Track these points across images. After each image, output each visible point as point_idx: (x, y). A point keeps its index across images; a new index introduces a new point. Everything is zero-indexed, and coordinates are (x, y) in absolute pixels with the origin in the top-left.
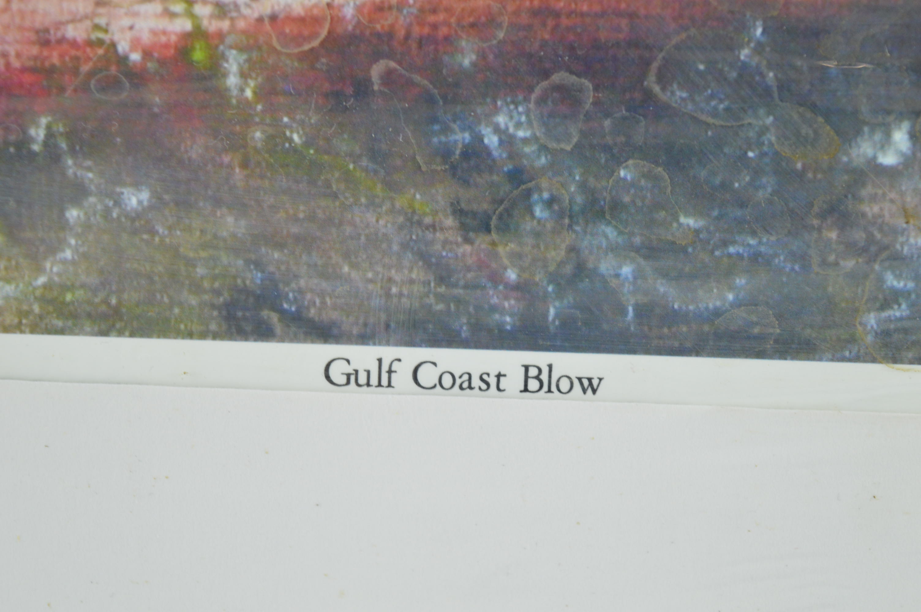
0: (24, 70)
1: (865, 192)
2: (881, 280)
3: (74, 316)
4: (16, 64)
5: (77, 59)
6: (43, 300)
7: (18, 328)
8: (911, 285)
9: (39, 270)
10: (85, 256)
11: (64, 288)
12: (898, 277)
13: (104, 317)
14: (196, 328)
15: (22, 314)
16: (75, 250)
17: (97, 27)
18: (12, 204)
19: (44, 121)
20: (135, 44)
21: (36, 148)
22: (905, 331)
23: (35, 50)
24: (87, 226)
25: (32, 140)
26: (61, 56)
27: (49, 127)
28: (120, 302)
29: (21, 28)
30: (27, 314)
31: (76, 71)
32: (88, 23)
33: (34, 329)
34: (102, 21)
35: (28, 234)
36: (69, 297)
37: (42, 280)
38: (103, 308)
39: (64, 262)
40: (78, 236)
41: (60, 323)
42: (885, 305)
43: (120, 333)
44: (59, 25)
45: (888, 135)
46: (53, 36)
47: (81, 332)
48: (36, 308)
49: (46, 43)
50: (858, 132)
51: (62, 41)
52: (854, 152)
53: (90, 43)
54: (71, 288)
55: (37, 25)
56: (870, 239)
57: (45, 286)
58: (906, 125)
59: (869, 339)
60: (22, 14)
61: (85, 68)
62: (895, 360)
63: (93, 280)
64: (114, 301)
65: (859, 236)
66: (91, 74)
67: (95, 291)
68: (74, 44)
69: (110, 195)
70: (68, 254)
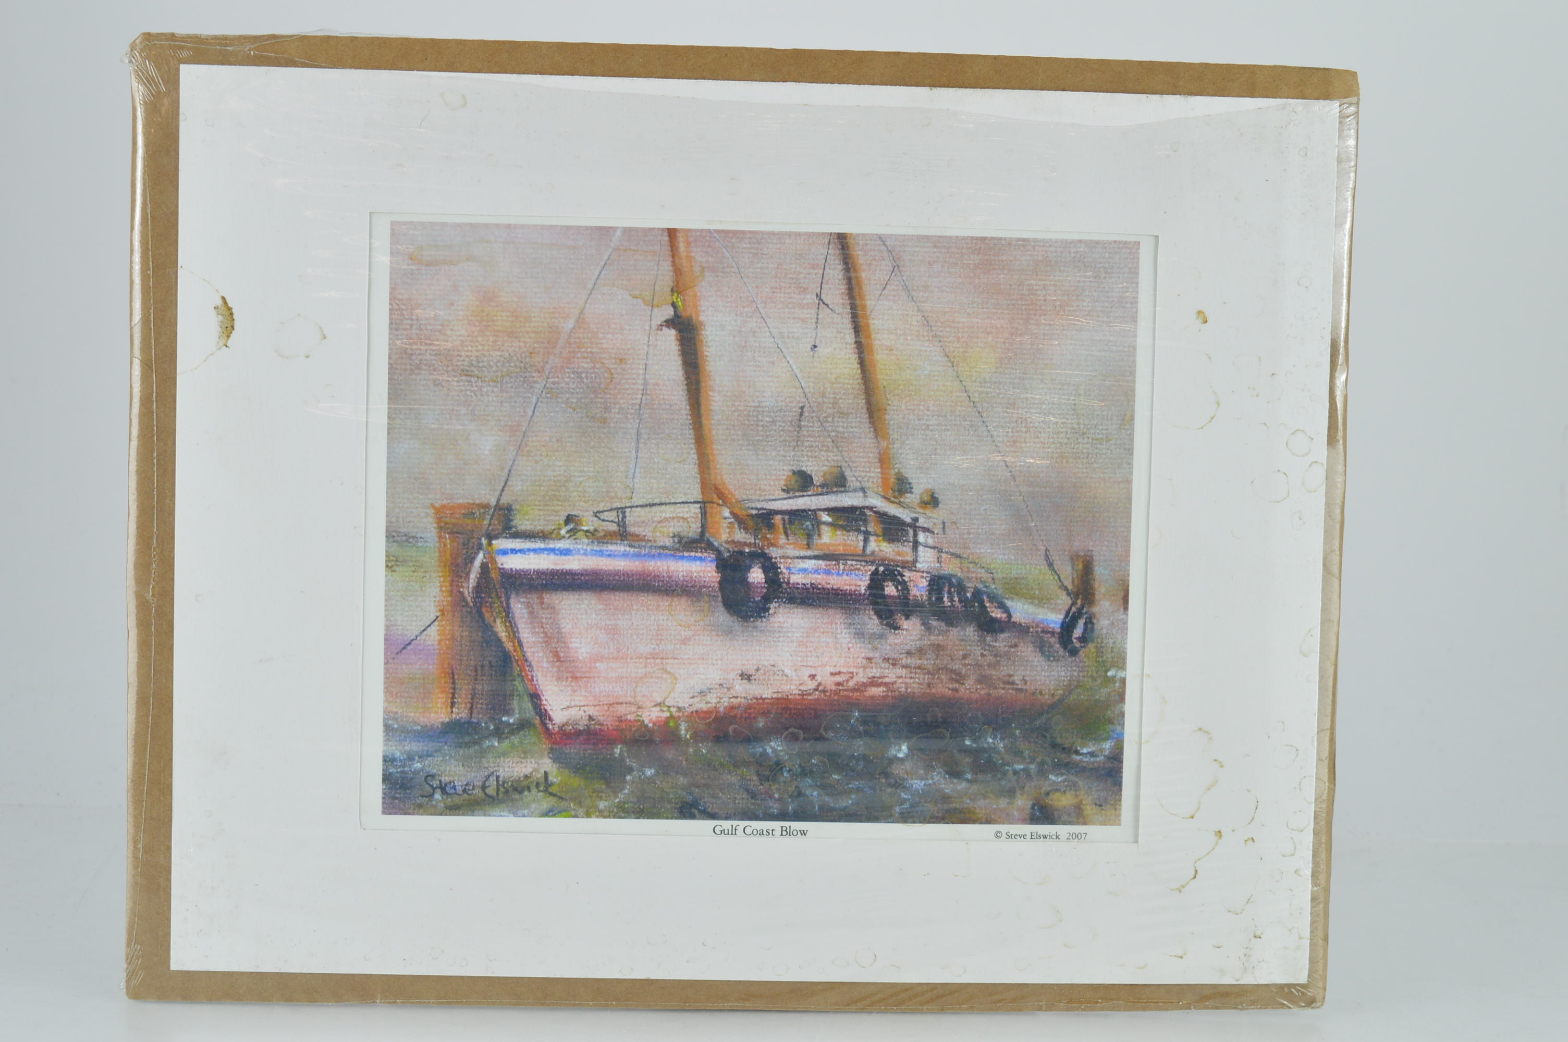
0: (613, 730)
1: (893, 767)
2: (900, 795)
3: (628, 812)
4: (611, 728)
5: (631, 726)
6: (617, 807)
7: (609, 817)
8: (910, 797)
9: (616, 797)
10: (632, 792)
11: (625, 803)
12: (906, 794)
13: (638, 812)
14: (669, 815)
15: (610, 812)
16: (629, 790)
17: (638, 715)
18: (608, 774)
19: (619, 747)
20: (650, 721)
21: (616, 756)
22: (909, 812)
23: (617, 723)
24: (633, 782)
25: (615, 753)
26: (626, 725)
27: (621, 749)
28: (644, 807)
29: (613, 716)
30: (612, 812)
31: (630, 730)
32: (635, 714)
33: (614, 817)
34: (640, 714)
35: (613, 785)
36: (626, 806)
37: (617, 800)
38: (638, 809)
39: (625, 794)
40: (629, 785)
41: (623, 815)
42: (902, 804)
43: (644, 818)
44: (625, 715)
45: (900, 747)
46: (623, 719)
47: (631, 818)
48: (615, 810)
49: (621, 721)
50: (891, 746)
51: (626, 720)
52: (889, 753)
53: (636, 721)
54: (627, 803)
55: (618, 715)
56: (896, 781)
57: (618, 802)
58: (906, 744)
59: (897, 815)
60: (613, 712)
61: (633, 729)
62: (906, 822)
63: (635, 800)
64: (642, 807)
65: (892, 781)
66: (636, 731)
67: (635, 804)
68: (630, 721)
69: (641, 771)
70: (626, 791)
